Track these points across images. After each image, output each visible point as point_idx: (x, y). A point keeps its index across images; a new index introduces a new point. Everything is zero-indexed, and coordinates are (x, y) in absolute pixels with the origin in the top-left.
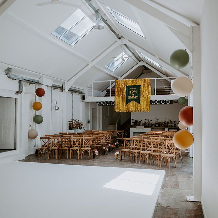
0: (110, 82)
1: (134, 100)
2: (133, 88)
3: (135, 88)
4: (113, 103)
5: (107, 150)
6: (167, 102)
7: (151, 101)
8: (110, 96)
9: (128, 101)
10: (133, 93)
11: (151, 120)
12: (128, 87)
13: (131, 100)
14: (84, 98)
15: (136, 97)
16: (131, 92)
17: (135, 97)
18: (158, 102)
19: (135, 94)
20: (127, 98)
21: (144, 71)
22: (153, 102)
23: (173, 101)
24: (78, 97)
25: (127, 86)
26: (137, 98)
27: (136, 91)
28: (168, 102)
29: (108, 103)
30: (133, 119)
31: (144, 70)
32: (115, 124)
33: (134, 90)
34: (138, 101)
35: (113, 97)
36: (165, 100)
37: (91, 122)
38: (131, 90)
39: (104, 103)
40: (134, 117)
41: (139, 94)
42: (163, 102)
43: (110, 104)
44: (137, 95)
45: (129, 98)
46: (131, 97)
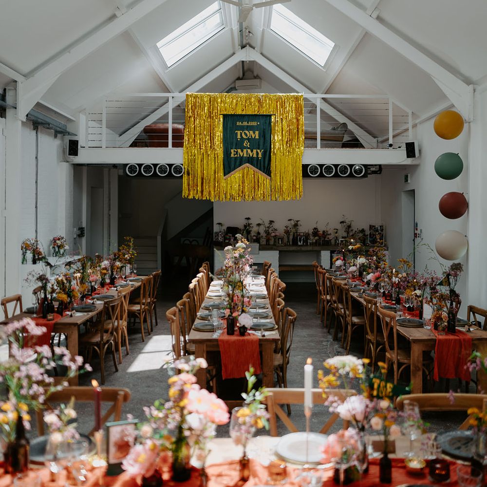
1: (250, 160)
2: (245, 124)
3: (254, 124)
4: (178, 169)
6: (356, 171)
7: (305, 167)
8: (167, 146)
9: (230, 165)
10: (248, 139)
12: (231, 120)
13: (241, 161)
14: (73, 148)
15: (257, 152)
16: (239, 137)
17: (255, 151)
18: (329, 169)
19: (254, 144)
20: (227, 153)
22: (314, 169)
25: (225, 116)
26: (260, 155)
27: (257, 132)
28: (359, 172)
29: (162, 169)
30: (219, 224)
32: (156, 237)
33: (249, 128)
34: (265, 165)
35: (179, 150)
37: (87, 232)
38: (242, 128)
39: (148, 168)
40: (222, 219)
41: (265, 142)
42: (344, 169)
43: (170, 174)
44: (261, 146)
45: (235, 155)
46: (239, 151)
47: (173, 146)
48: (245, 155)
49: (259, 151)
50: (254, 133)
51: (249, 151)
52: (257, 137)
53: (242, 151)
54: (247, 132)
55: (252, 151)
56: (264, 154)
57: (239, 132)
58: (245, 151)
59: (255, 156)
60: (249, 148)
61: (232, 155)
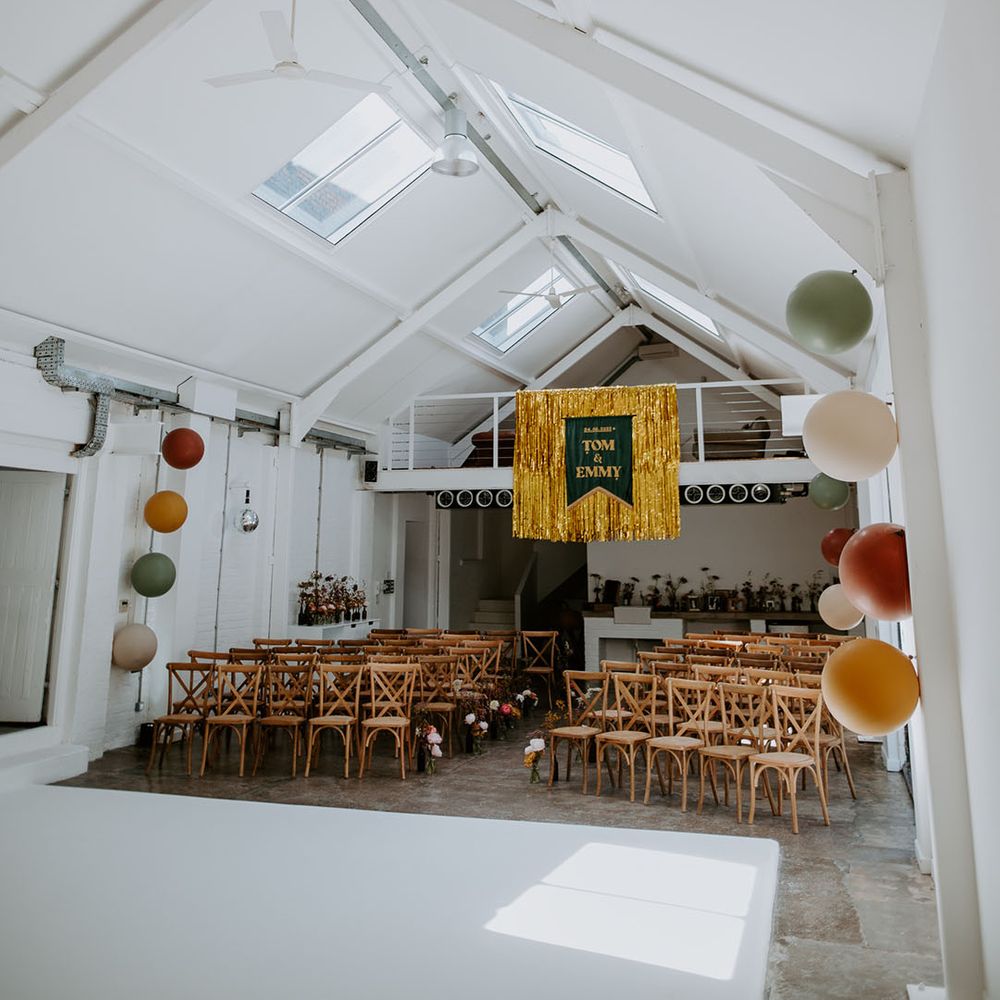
0: (493, 399)
1: (603, 482)
2: (596, 430)
3: (608, 429)
4: (505, 497)
5: (481, 730)
6: (757, 494)
7: (682, 489)
8: (491, 465)
9: (576, 489)
10: (600, 452)
11: (684, 580)
12: (576, 425)
13: (590, 484)
14: (370, 472)
15: (612, 470)
16: (587, 449)
17: (609, 468)
18: (716, 492)
19: (608, 458)
20: (570, 473)
21: (643, 350)
22: (694, 494)
23: (785, 490)
24: (342, 468)
25: (568, 420)
26: (617, 475)
27: (612, 442)
28: (761, 495)
29: (484, 497)
30: (595, 576)
31: (642, 343)
32: (514, 599)
33: (600, 436)
34: (623, 489)
35: (507, 471)
36: (749, 486)
37: (398, 587)
38: (590, 436)
39: (465, 496)
40: (601, 566)
41: (623, 455)
42: (739, 491)
43: (494, 504)
44: (618, 462)
45: (581, 474)
46: (588, 468)
47: (500, 465)
48: (596, 475)
49: (615, 468)
50: (608, 442)
51: (601, 468)
52: (612, 448)
53: (592, 469)
54: (598, 442)
55: (605, 469)
56: (622, 472)
57: (587, 442)
58: (595, 468)
59: (610, 475)
60: (601, 465)
61: (578, 476)
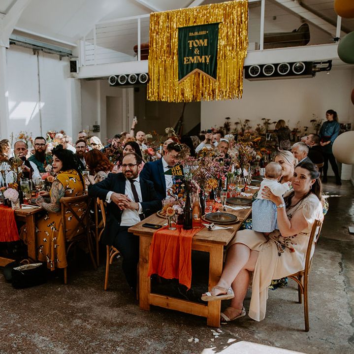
0: (137, 20)
1: (199, 65)
2: (196, 34)
3: (204, 33)
4: (144, 77)
6: (296, 69)
7: (247, 68)
8: (137, 59)
9: (183, 71)
10: (198, 47)
12: (184, 32)
13: (191, 67)
14: (73, 67)
15: (205, 58)
16: (191, 46)
17: (203, 57)
18: (269, 68)
19: (203, 51)
20: (180, 61)
22: (254, 70)
23: (315, 67)
24: (58, 65)
25: (180, 29)
26: (208, 61)
27: (206, 41)
28: (299, 69)
29: (133, 78)
33: (199, 37)
34: (212, 70)
35: (146, 62)
36: (291, 64)
37: (103, 129)
38: (193, 38)
39: (123, 78)
41: (212, 50)
42: (284, 67)
43: (138, 82)
44: (209, 53)
45: (187, 62)
46: (191, 58)
47: (142, 59)
48: (195, 62)
49: (207, 57)
50: (203, 41)
51: (199, 57)
52: (206, 45)
53: (193, 58)
54: (196, 41)
55: (201, 58)
56: (211, 59)
57: (191, 42)
58: (195, 57)
59: (203, 61)
60: (198, 55)
61: (185, 63)
